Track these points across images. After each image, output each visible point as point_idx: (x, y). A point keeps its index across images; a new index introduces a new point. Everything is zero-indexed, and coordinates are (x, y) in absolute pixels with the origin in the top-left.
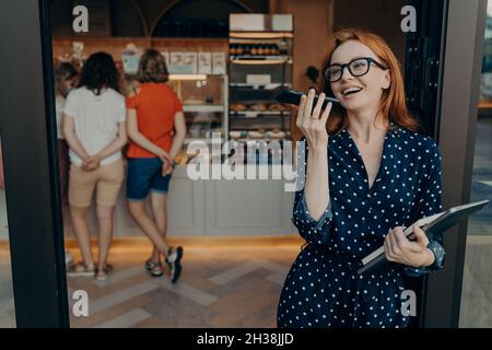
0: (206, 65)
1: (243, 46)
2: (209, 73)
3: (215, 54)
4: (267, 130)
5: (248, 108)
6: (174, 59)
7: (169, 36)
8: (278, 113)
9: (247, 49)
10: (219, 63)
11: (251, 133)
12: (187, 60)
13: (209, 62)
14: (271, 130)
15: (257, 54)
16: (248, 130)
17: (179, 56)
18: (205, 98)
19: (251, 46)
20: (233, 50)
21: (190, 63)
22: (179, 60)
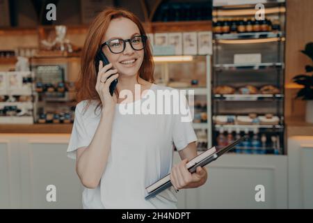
0: (192, 45)
1: (230, 23)
2: (195, 53)
3: (201, 33)
4: (258, 115)
5: (237, 90)
6: (159, 41)
7: (169, 20)
8: (271, 96)
9: (234, 26)
10: (205, 42)
11: (241, 118)
12: (173, 41)
13: (194, 42)
14: (263, 115)
15: (246, 32)
16: (237, 115)
17: (164, 37)
18: (190, 81)
19: (238, 23)
20: (218, 28)
21: (175, 44)
22: (164, 42)
